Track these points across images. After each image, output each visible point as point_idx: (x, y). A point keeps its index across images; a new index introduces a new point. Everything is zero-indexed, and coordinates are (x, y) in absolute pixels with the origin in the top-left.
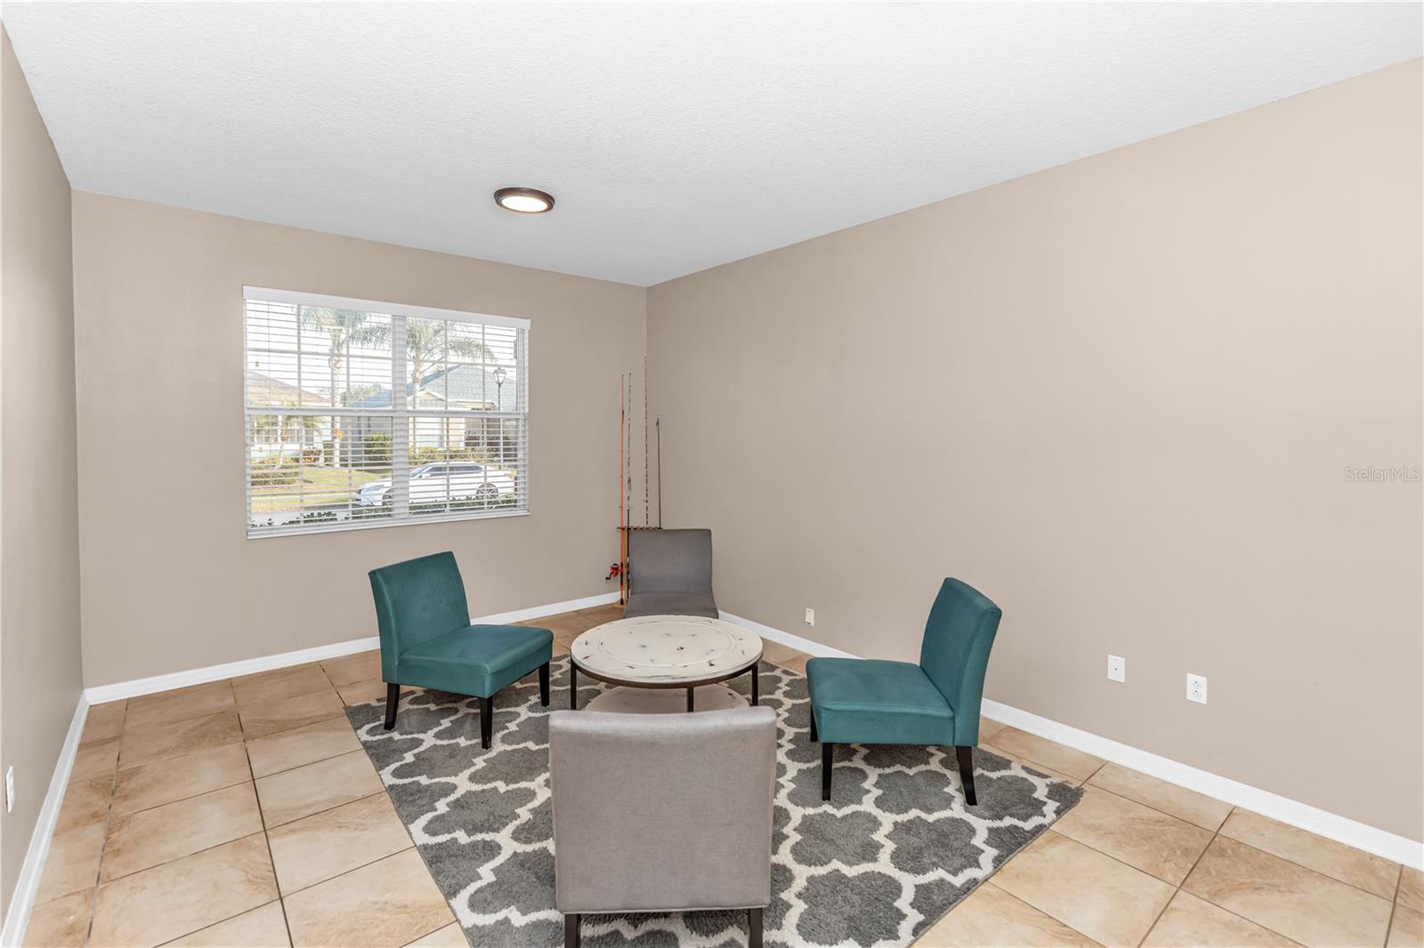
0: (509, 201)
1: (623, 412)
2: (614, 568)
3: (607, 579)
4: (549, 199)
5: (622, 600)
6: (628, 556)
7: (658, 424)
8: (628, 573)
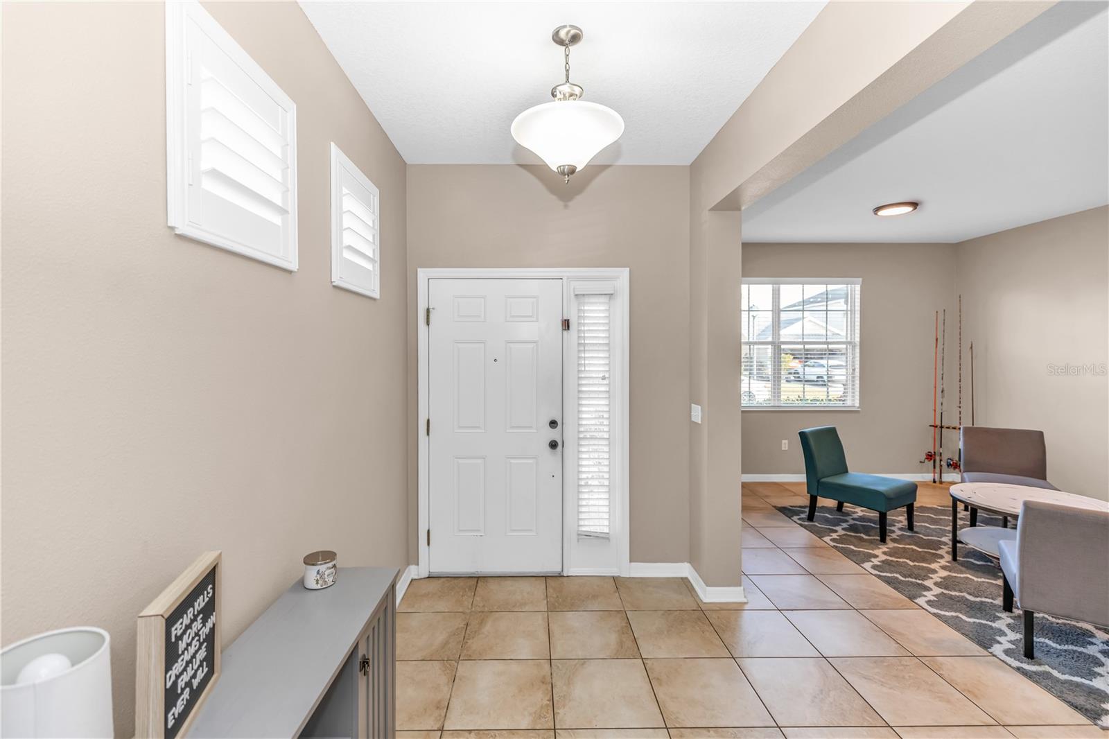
0: (881, 213)
1: (937, 340)
2: (928, 455)
3: (921, 462)
4: (915, 205)
5: (934, 479)
6: (941, 447)
7: (971, 348)
8: (941, 460)
